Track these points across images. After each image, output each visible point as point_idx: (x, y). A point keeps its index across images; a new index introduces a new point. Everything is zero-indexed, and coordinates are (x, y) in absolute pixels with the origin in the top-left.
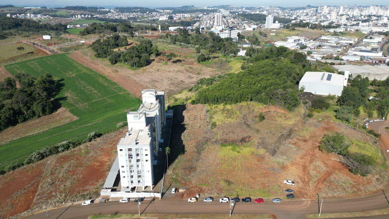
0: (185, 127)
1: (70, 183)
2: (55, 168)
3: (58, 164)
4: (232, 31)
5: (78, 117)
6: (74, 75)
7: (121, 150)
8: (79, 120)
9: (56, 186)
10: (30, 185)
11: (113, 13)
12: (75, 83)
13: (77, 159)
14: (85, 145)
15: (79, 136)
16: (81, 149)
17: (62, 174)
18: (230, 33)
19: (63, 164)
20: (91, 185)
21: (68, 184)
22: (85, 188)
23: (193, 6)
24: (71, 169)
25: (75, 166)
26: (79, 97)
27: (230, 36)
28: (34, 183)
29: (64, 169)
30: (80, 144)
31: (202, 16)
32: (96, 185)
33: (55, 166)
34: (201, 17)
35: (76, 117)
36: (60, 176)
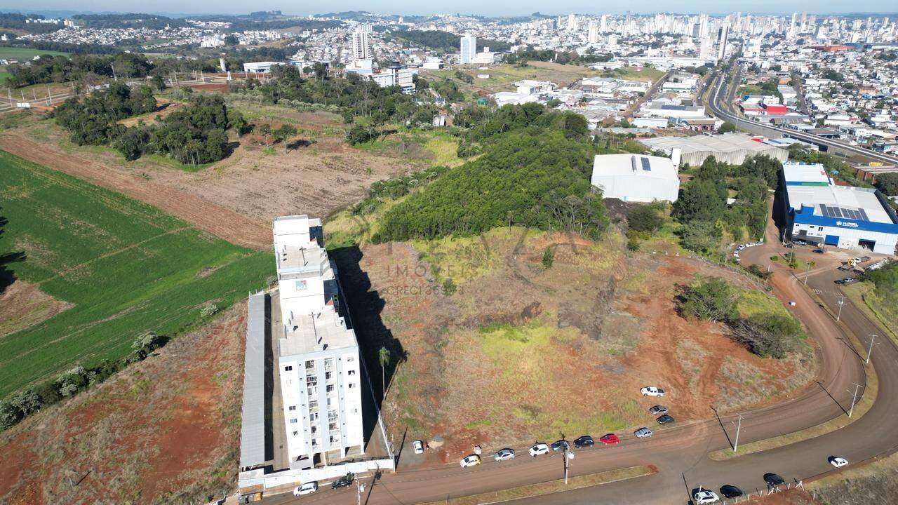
0: (381, 297)
1: (133, 472)
2: (71, 439)
3: (74, 429)
4: (399, 71)
5: (70, 301)
6: (25, 195)
7: (289, 368)
8: (78, 310)
9: (94, 484)
10: (10, 493)
11: (71, 28)
12: (35, 213)
13: (126, 409)
14: (130, 371)
15: (101, 350)
16: (124, 381)
17: (97, 452)
18: (397, 76)
19: (90, 428)
20: (192, 468)
21: (128, 472)
22: (180, 477)
23: (279, 13)
24: (117, 436)
25: (127, 427)
26: (58, 249)
27: (397, 81)
28: (22, 489)
29: (100, 436)
30: (114, 370)
31: (309, 37)
32: (207, 465)
33: (68, 435)
34: (307, 38)
35: (65, 303)
36: (96, 456)
